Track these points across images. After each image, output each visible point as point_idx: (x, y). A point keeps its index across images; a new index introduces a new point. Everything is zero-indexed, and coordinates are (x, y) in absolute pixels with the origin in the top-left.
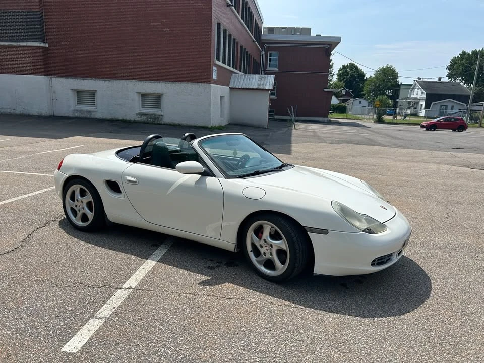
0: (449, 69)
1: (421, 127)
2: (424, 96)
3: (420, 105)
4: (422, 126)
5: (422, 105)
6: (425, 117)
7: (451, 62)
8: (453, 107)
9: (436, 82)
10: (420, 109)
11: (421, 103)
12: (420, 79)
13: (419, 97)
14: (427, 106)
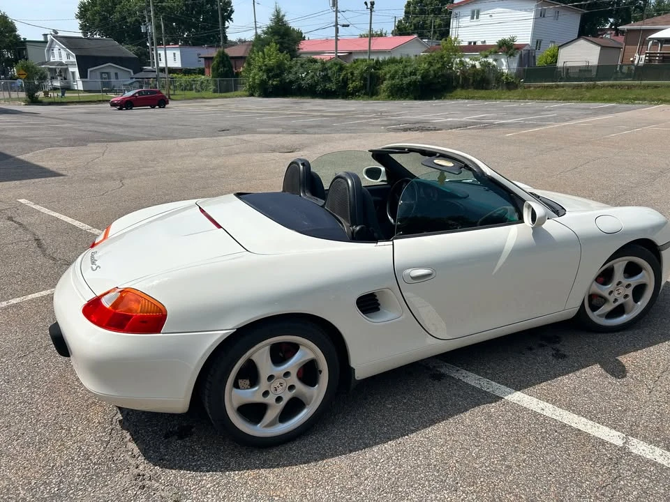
0: (80, 18)
1: (111, 106)
2: (73, 59)
3: (71, 73)
4: (113, 105)
5: (73, 73)
6: (85, 91)
7: (80, 9)
8: (116, 74)
9: (81, 38)
10: (72, 79)
11: (71, 69)
12: (56, 32)
13: (64, 60)
14: (83, 75)
